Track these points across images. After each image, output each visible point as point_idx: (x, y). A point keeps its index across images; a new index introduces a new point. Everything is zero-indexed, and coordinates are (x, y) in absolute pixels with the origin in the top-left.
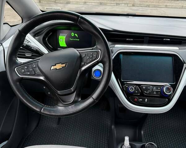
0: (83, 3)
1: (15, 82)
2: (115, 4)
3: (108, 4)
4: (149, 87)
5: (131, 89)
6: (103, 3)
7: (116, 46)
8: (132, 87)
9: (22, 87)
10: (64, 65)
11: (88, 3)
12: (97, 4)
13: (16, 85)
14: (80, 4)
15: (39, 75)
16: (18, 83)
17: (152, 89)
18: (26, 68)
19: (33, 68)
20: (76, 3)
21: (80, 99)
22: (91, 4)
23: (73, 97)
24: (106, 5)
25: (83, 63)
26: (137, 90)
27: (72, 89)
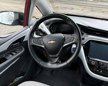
0: (81, 10)
1: (30, 46)
2: (101, 12)
3: (96, 11)
4: (105, 64)
5: (93, 63)
6: (93, 10)
7: (89, 36)
8: (94, 62)
9: (33, 49)
10: (55, 42)
11: (84, 10)
12: (90, 11)
13: (31, 48)
14: (79, 10)
15: (42, 45)
16: (32, 47)
17: (106, 66)
18: (37, 40)
19: (40, 41)
20: (77, 9)
21: (60, 62)
22: (86, 10)
23: (56, 60)
24: (95, 12)
25: (65, 42)
26: (96, 64)
27: (57, 55)
